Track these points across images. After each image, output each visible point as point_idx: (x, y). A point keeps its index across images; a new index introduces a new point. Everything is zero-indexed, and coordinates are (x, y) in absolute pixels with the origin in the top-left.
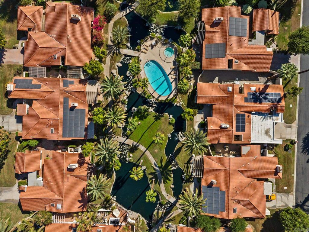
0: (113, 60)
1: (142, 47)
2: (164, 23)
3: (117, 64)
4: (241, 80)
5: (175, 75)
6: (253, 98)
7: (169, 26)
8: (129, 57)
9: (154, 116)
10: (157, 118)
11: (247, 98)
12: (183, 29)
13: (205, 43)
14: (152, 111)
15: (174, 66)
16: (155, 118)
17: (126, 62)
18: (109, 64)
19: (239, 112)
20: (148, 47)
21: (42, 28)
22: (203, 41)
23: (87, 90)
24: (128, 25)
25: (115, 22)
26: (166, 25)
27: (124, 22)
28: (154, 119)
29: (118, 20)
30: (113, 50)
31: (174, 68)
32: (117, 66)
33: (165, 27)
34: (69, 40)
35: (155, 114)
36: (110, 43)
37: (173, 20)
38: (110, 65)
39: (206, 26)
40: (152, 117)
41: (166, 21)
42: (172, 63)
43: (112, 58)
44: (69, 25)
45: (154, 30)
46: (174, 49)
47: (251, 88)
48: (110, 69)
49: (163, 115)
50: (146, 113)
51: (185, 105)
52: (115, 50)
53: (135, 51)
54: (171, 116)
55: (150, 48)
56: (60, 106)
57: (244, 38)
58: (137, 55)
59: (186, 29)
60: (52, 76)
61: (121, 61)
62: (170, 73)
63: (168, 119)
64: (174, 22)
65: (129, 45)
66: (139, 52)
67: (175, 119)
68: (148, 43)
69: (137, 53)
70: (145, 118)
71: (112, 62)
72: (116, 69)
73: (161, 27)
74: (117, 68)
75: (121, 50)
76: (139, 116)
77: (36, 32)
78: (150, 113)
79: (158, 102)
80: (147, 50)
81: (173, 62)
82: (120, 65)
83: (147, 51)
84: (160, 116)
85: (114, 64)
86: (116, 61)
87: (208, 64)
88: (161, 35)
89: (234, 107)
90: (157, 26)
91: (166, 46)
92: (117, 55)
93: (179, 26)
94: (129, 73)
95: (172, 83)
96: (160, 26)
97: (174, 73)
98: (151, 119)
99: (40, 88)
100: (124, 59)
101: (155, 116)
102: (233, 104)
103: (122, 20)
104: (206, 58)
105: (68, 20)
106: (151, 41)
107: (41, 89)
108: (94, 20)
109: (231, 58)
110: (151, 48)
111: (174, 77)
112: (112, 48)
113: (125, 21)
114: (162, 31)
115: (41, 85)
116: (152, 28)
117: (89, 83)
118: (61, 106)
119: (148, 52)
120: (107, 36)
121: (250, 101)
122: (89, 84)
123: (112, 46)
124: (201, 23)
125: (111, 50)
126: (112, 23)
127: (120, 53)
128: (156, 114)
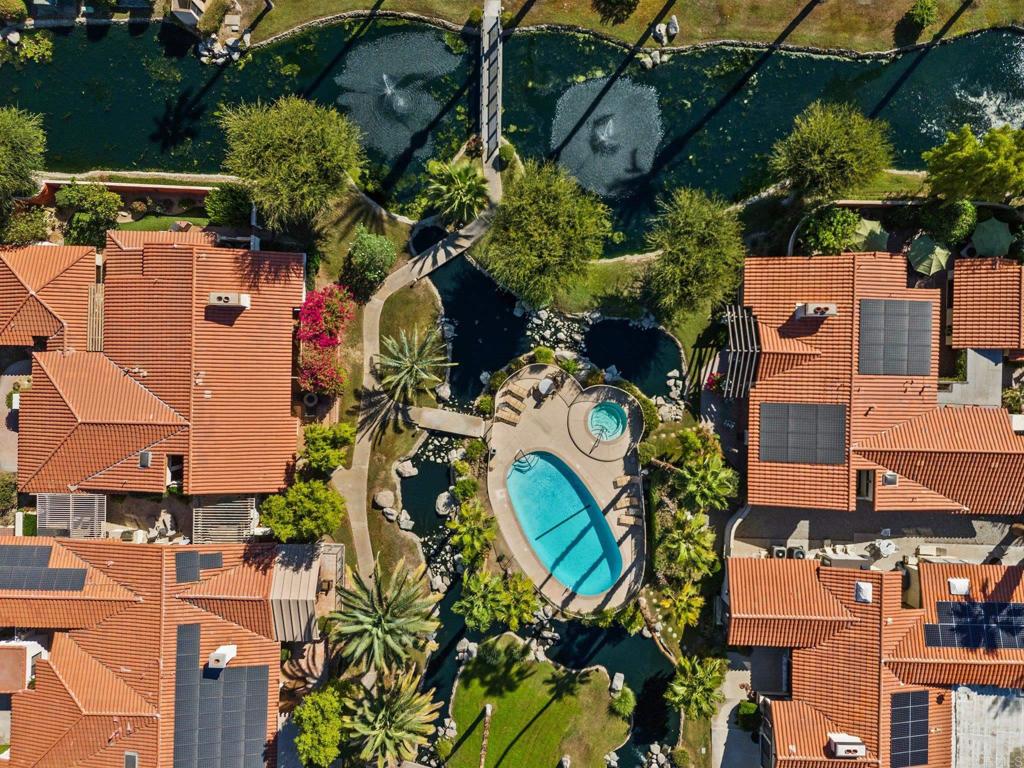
0: (381, 449)
1: (499, 400)
2: (586, 303)
3: (396, 465)
4: (903, 535)
5: (632, 511)
6: (959, 629)
7: (607, 318)
8: (446, 439)
9: (547, 682)
10: (562, 688)
11: (936, 627)
12: (662, 327)
13: (758, 396)
14: (542, 657)
15: (629, 478)
16: (552, 686)
17: (432, 459)
18: (367, 467)
19: (903, 687)
20: (521, 399)
21: (90, 337)
22: (752, 390)
23: (275, 595)
24: (442, 312)
25: (389, 301)
26: (597, 315)
27: (425, 302)
28: (551, 692)
29: (400, 292)
30: (383, 413)
31: (630, 485)
32: (399, 473)
33: (592, 319)
34: (200, 390)
35: (554, 670)
36: (368, 382)
37: (622, 293)
38: (369, 470)
39: (763, 329)
40: (539, 682)
41: (595, 297)
42: (622, 462)
43: (379, 444)
44: (202, 330)
45: (547, 334)
46: (626, 409)
47: (952, 581)
48: (371, 487)
49: (587, 674)
50: (515, 669)
51: (675, 635)
52: (389, 410)
53: (468, 416)
54: (619, 680)
55: (531, 402)
56: (161, 662)
57: (919, 381)
58: (479, 432)
59: (676, 329)
60: (132, 516)
61: (412, 453)
62: (613, 504)
63: (607, 693)
64: (625, 299)
65: (445, 391)
66: (485, 419)
67: (633, 690)
68: (524, 382)
69: (478, 424)
70: (512, 687)
71: (380, 460)
72: (393, 489)
73: (573, 321)
74: (397, 480)
75: (413, 411)
76: (488, 678)
77: (67, 354)
78: (535, 667)
79: (564, 620)
80: (518, 412)
81: (625, 458)
82: (410, 470)
83: (517, 417)
84: (571, 678)
85: (388, 467)
86: (394, 454)
87: (769, 485)
88: (575, 350)
89: (883, 668)
90: (560, 315)
91: (595, 395)
92: (398, 430)
93: (647, 316)
94: (447, 505)
95: (620, 543)
96: (569, 316)
97: (628, 504)
98: (534, 690)
99: (80, 587)
100: (425, 444)
101: (554, 679)
102: (880, 657)
103: (419, 292)
104: (765, 462)
105: (197, 313)
106: (535, 375)
107: (86, 588)
108: (304, 301)
109: (868, 465)
110: (535, 402)
111: (631, 521)
112: (379, 401)
113: (432, 296)
114: (577, 337)
115: (84, 572)
116: (537, 325)
117: (283, 556)
118: (167, 664)
119: (522, 420)
120: (358, 353)
121: (949, 643)
122: (285, 564)
123: (378, 393)
124: (743, 314)
125: (372, 411)
126: (377, 301)
127: (410, 424)
128: (557, 668)
